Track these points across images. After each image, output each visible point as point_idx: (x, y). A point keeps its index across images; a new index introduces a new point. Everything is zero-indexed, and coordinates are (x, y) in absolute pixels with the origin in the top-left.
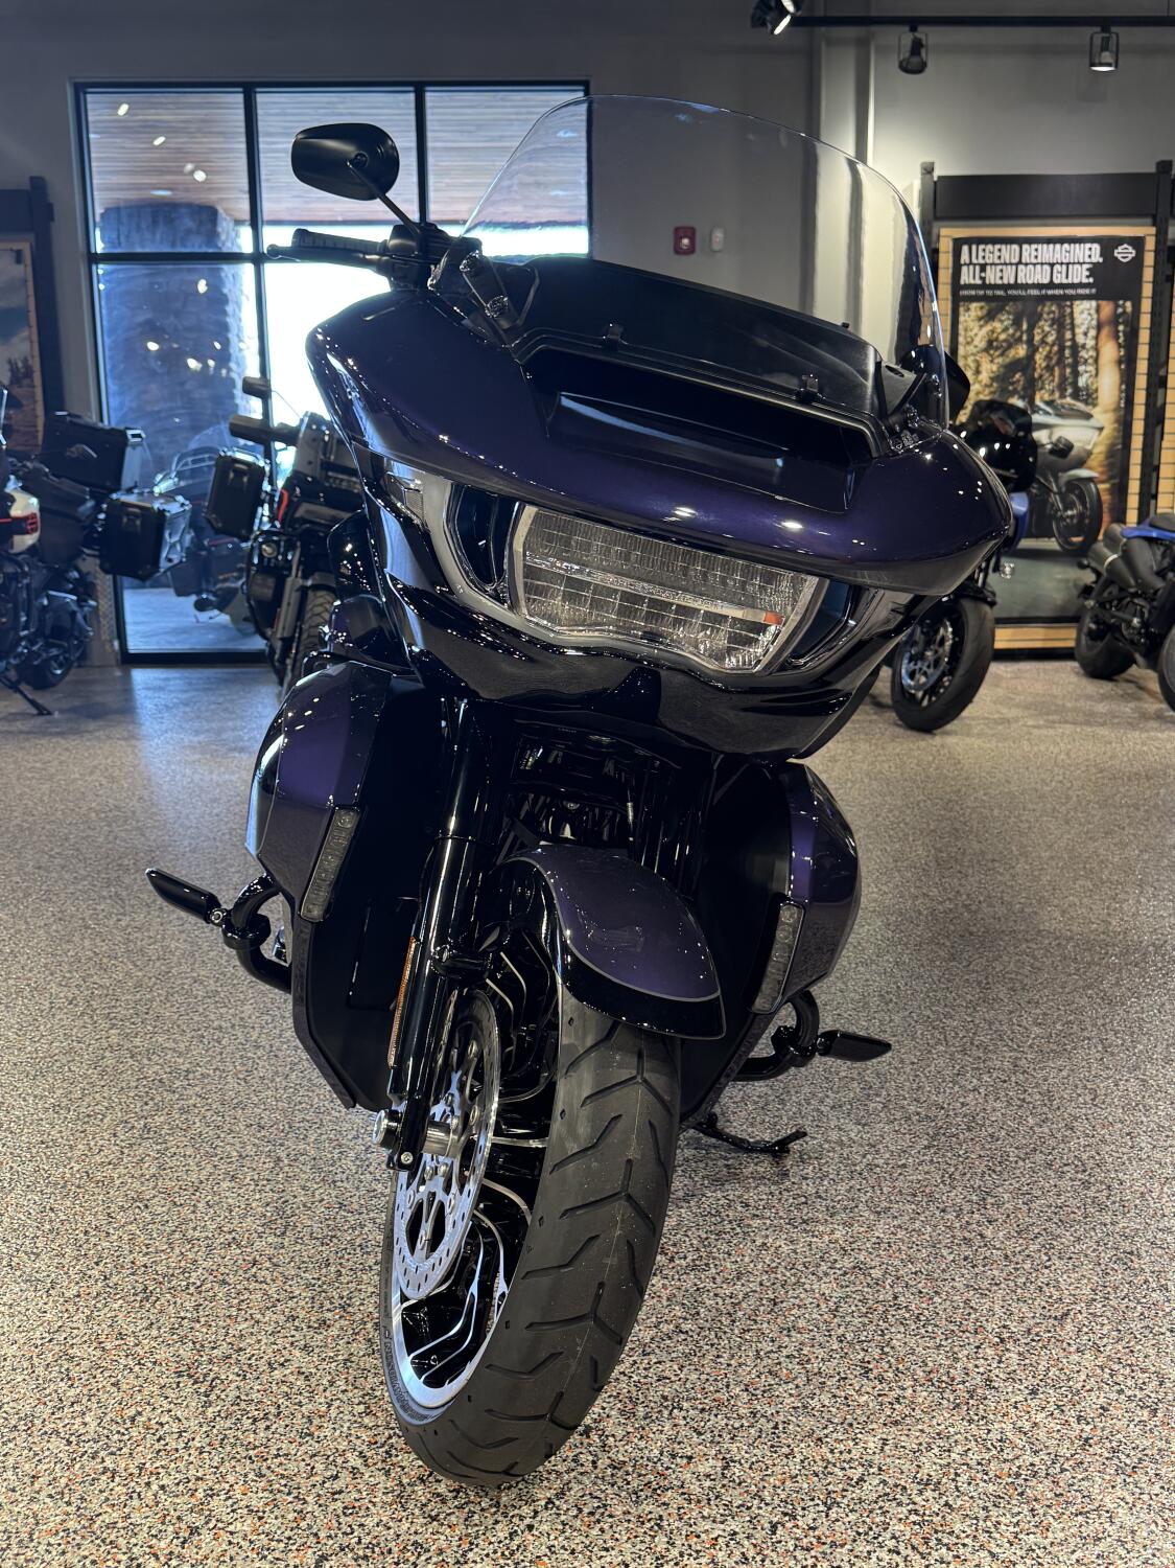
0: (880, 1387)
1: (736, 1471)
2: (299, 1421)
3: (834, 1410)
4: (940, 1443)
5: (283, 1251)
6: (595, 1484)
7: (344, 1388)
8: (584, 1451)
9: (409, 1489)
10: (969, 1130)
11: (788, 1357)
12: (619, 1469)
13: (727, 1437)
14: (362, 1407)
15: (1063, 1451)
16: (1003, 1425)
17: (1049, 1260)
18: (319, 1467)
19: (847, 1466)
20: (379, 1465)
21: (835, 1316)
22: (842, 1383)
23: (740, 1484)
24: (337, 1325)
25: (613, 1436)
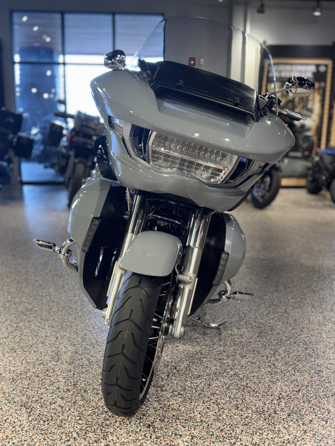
0: (241, 413)
1: (195, 440)
2: (58, 422)
3: (227, 420)
4: (260, 431)
5: (57, 367)
6: (151, 443)
7: (73, 411)
8: (148, 433)
10: (271, 331)
11: (213, 403)
12: (159, 439)
13: (193, 429)
14: (78, 418)
15: (298, 435)
16: (280, 426)
17: (295, 373)
18: (64, 437)
19: (230, 439)
20: (83, 437)
21: (228, 390)
22: (229, 411)
23: (196, 444)
24: (72, 391)
25: (157, 428)
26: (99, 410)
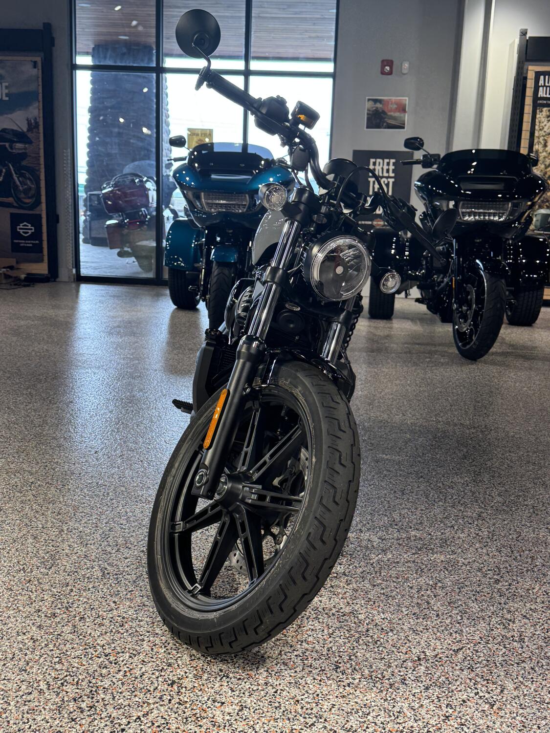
0: (341, 677)
1: (246, 712)
2: (22, 663)
3: (311, 686)
4: (364, 710)
5: (47, 577)
6: (167, 711)
7: (52, 648)
8: (167, 693)
9: (66, 703)
10: (441, 547)
11: (296, 656)
12: (182, 705)
13: (247, 694)
14: (57, 659)
15: (432, 722)
16: (403, 704)
18: (24, 687)
19: (307, 716)
20: (55, 690)
21: (330, 637)
22: (321, 673)
23: (245, 720)
24: (61, 617)
25: (186, 687)
26: (96, 651)
